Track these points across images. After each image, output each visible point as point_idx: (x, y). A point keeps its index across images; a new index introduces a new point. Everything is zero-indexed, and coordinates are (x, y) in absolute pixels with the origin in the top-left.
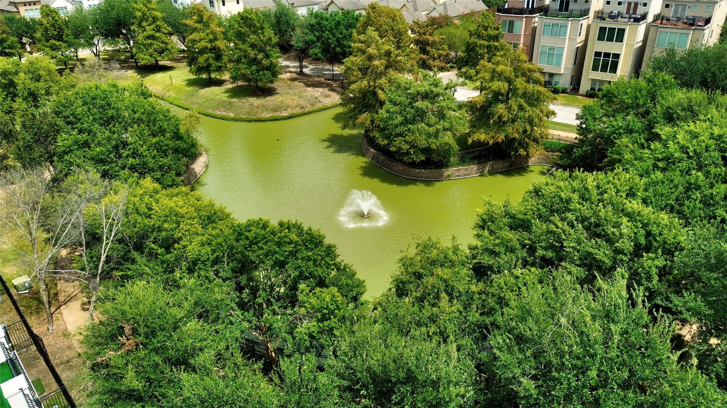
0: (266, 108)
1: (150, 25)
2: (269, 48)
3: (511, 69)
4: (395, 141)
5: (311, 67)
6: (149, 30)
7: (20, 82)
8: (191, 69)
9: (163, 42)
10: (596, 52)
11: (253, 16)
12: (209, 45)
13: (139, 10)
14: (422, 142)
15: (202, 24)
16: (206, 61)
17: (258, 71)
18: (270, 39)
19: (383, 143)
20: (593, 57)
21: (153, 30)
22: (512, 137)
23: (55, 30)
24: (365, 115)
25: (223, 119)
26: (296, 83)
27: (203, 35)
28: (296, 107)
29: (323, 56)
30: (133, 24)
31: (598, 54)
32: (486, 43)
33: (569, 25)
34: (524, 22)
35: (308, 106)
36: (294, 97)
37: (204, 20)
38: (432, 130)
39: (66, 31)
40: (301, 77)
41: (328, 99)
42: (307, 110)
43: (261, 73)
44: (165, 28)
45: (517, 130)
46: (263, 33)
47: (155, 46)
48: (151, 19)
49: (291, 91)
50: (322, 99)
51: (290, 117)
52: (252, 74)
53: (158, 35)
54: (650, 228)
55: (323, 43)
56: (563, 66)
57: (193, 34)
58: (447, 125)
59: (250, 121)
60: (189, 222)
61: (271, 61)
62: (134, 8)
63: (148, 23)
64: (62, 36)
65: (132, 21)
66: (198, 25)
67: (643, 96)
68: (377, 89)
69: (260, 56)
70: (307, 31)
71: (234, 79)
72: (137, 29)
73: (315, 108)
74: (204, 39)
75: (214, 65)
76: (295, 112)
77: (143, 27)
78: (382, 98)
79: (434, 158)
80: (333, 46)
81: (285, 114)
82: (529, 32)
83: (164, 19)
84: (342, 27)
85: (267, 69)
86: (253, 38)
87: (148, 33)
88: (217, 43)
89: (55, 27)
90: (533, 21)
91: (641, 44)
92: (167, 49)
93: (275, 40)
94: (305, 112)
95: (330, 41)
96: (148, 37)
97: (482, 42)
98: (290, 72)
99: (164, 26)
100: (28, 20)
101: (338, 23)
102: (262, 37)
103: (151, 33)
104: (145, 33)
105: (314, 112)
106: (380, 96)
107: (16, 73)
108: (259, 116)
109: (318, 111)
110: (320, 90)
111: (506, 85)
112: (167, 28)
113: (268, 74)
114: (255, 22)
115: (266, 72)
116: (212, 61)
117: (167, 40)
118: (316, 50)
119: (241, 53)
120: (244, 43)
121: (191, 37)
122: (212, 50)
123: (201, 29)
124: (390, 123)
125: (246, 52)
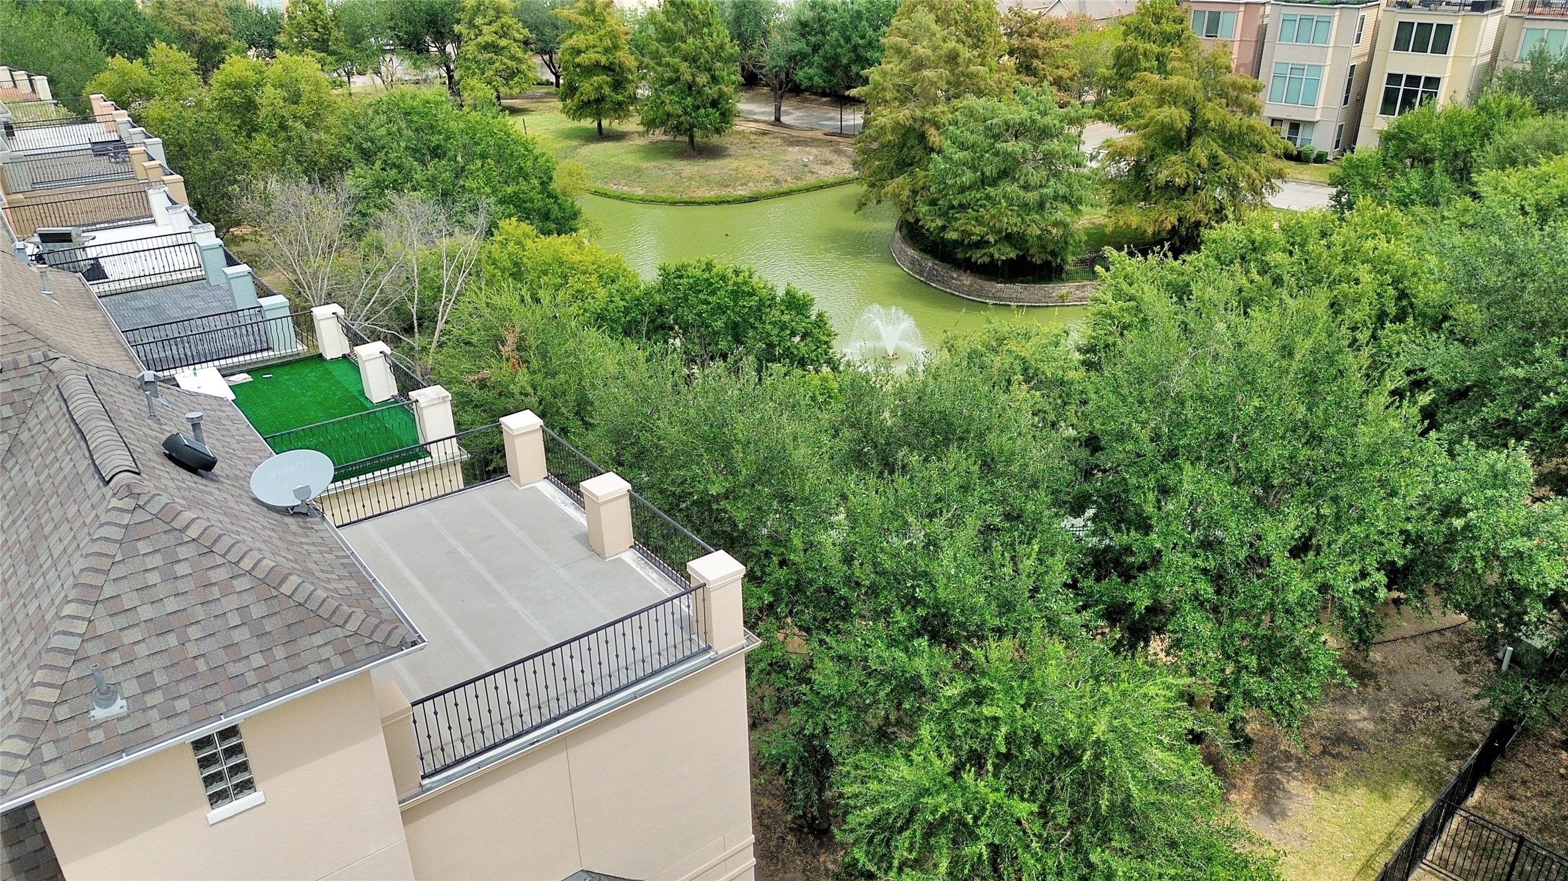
0: (707, 181)
1: (490, 23)
2: (718, 64)
3: (1199, 84)
4: (956, 219)
5: (798, 113)
6: (488, 34)
7: (264, 102)
8: (565, 106)
9: (513, 58)
10: (1390, 75)
12: (603, 60)
14: (1011, 221)
15: (592, 18)
16: (596, 89)
17: (696, 108)
18: (722, 47)
19: (933, 225)
20: (1384, 85)
21: (496, 33)
22: (1193, 220)
23: (316, 30)
24: (900, 180)
25: (622, 199)
26: (766, 139)
27: (592, 39)
28: (764, 180)
29: (824, 81)
30: (458, 22)
31: (1394, 78)
32: (1156, 48)
33: (1336, 19)
34: (1241, 15)
35: (789, 179)
36: (761, 163)
37: (596, 10)
38: (1032, 197)
39: (335, 33)
40: (775, 129)
41: (828, 167)
42: (785, 187)
43: (702, 111)
44: (518, 31)
45: (1203, 206)
46: (710, 35)
47: (497, 64)
48: (492, 12)
49: (755, 151)
50: (816, 168)
51: (753, 199)
52: (685, 113)
53: (503, 42)
54: (1406, 283)
55: (825, 57)
56: (1320, 105)
57: (574, 36)
58: (1063, 190)
59: (674, 203)
60: (582, 278)
61: (720, 89)
63: (486, 20)
64: (325, 41)
65: (457, 15)
66: (583, 19)
67: (1465, 136)
68: (927, 126)
69: (702, 79)
70: (794, 35)
71: (650, 124)
72: (465, 32)
73: (801, 184)
74: (594, 47)
75: (609, 100)
76: (763, 190)
77: (477, 27)
78: (937, 143)
79: (1032, 256)
80: (844, 61)
81: (743, 193)
82: (1252, 36)
83: (516, 13)
84: (864, 23)
85: (714, 104)
86: (691, 44)
88: (617, 53)
89: (316, 25)
90: (1261, 13)
91: (1487, 59)
92: (519, 72)
93: (732, 48)
94: (782, 190)
95: (839, 50)
96: (487, 47)
97: (1148, 46)
98: (756, 121)
99: (515, 27)
100: (265, 13)
101: (859, 15)
102: (708, 43)
103: (488, 38)
104: (479, 39)
105: (799, 191)
106: (932, 139)
107: (259, 85)
108: (695, 195)
109: (808, 190)
110: (814, 151)
111: (1187, 117)
112: (521, 30)
113: (715, 115)
114: (697, 12)
115: (710, 110)
116: (607, 90)
117: (520, 55)
118: (811, 71)
119: (668, 75)
120: (675, 51)
121: (570, 42)
122: (608, 69)
123: (590, 27)
124: (950, 182)
125: (677, 71)
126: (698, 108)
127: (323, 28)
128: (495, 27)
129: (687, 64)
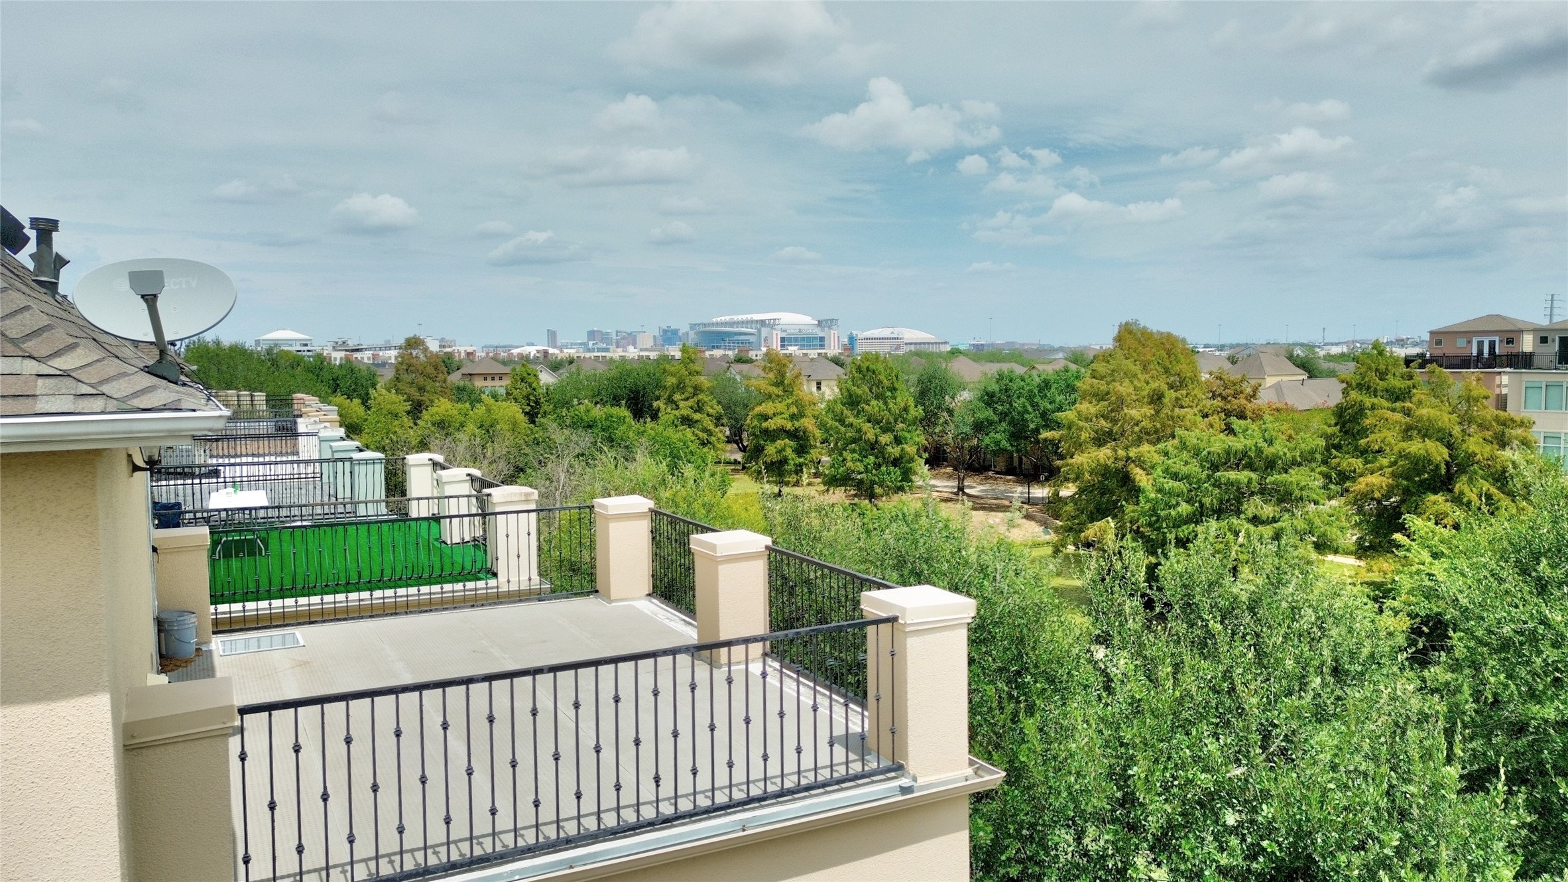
1: (687, 399)
2: (902, 426)
5: (984, 487)
6: (685, 409)
9: (705, 430)
11: (880, 367)
12: (789, 426)
13: (673, 375)
15: (781, 388)
16: (780, 452)
17: (878, 466)
18: (906, 409)
21: (691, 408)
24: (1102, 524)
27: (780, 407)
29: (1011, 445)
30: (658, 399)
37: (786, 382)
38: (1263, 529)
40: (959, 498)
43: (884, 468)
44: (712, 407)
46: (894, 398)
48: (690, 390)
50: (1003, 530)
52: (867, 471)
53: (697, 416)
55: (1012, 423)
57: (763, 404)
61: (903, 449)
62: (665, 371)
63: (683, 396)
65: (657, 393)
66: (775, 390)
68: (1132, 465)
69: (885, 439)
70: (981, 404)
71: (831, 484)
72: (663, 407)
74: (782, 413)
75: (792, 462)
77: (675, 403)
78: (1144, 482)
80: (1032, 426)
83: (713, 391)
85: (896, 462)
86: (875, 406)
87: (682, 412)
88: (802, 420)
89: (529, 399)
90: (1498, 382)
92: (709, 443)
95: (1026, 416)
98: (938, 491)
99: (710, 403)
101: (1046, 384)
102: (891, 405)
103: (686, 412)
104: (676, 413)
106: (1138, 478)
110: (1000, 514)
111: (1444, 452)
112: (715, 407)
113: (896, 472)
114: (882, 377)
115: (892, 468)
116: (789, 452)
117: (712, 427)
118: (998, 436)
119: (850, 434)
120: (859, 413)
121: (758, 409)
122: (793, 435)
123: (778, 396)
124: (1163, 513)
125: (859, 431)
126: (880, 466)
127: (535, 403)
128: (691, 402)
129: (869, 425)
